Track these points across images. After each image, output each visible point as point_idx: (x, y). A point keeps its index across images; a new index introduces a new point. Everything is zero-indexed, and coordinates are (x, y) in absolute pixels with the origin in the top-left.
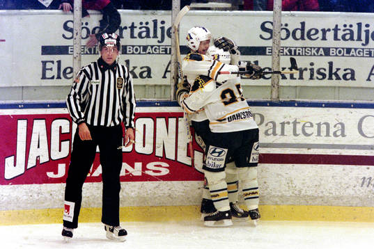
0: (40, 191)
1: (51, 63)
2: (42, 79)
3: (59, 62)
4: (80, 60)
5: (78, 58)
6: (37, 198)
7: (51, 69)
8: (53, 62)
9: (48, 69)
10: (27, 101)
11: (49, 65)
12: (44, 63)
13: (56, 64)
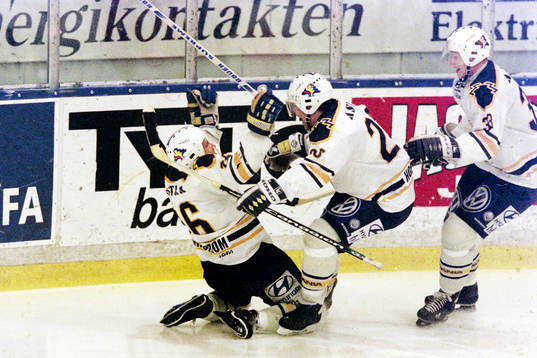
0: (426, 218)
1: (447, 16)
2: (433, 40)
3: (460, 15)
4: (493, 11)
5: (489, 8)
6: (422, 229)
7: (447, 25)
8: (450, 14)
9: (442, 25)
10: (407, 76)
11: (443, 19)
12: (436, 15)
13: (455, 16)
